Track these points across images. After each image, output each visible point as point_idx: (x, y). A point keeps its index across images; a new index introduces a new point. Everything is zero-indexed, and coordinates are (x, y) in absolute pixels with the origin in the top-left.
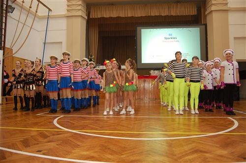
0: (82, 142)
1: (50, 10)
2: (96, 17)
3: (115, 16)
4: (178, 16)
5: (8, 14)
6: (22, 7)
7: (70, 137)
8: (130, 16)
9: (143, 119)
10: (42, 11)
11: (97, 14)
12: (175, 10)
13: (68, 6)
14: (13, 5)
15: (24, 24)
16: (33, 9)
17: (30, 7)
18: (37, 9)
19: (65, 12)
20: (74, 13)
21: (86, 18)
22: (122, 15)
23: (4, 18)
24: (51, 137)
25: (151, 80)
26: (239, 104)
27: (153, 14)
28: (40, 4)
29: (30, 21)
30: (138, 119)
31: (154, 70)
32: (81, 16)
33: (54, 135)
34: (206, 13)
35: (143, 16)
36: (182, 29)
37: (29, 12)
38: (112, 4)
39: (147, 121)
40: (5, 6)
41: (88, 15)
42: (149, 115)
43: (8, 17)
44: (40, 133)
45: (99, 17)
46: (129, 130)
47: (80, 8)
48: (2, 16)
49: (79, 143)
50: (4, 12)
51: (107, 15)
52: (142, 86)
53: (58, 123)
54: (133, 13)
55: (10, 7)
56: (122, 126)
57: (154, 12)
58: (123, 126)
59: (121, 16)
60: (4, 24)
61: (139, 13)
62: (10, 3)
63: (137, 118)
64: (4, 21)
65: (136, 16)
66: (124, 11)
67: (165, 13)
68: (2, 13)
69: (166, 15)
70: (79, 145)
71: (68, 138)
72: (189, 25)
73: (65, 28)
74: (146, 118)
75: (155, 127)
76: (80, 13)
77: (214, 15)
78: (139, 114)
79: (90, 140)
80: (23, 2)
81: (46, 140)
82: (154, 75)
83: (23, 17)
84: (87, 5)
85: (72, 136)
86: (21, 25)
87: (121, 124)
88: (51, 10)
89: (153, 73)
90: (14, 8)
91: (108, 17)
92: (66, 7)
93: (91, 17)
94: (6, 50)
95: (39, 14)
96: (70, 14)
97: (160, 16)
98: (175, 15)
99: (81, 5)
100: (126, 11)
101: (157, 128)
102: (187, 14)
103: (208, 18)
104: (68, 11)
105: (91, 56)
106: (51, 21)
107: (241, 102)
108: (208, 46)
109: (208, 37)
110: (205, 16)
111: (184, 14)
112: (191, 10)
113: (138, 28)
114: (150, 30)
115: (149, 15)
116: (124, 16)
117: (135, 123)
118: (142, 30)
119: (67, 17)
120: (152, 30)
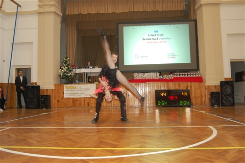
1: (18, 5)
2: (72, 14)
3: (94, 13)
4: (164, 11)
8: (110, 11)
10: (9, 7)
11: (74, 11)
12: (161, 5)
18: (2, 4)
19: (35, 8)
20: (46, 9)
21: (61, 14)
22: (102, 11)
26: (234, 110)
27: (136, 10)
32: (55, 12)
34: (196, 7)
35: (125, 11)
36: (169, 25)
39: (104, 133)
41: (64, 10)
45: (76, 13)
47: (53, 3)
51: (84, 11)
57: (138, 8)
61: (121, 9)
65: (118, 12)
67: (149, 8)
69: (150, 10)
72: (176, 21)
73: (36, 26)
76: (53, 9)
77: (204, 9)
88: (20, 6)
89: (137, 76)
91: (86, 13)
92: (37, 3)
93: (67, 14)
95: (5, 10)
96: (42, 10)
97: (145, 12)
98: (161, 10)
100: (106, 7)
102: (174, 9)
103: (198, 13)
104: (39, 6)
105: (66, 58)
106: (20, 19)
107: (236, 107)
108: (199, 44)
109: (198, 34)
110: (195, 11)
111: (171, 9)
112: (179, 4)
113: (119, 25)
114: (133, 27)
115: (132, 10)
116: (104, 12)
117: (87, 136)
118: (124, 27)
119: (39, 13)
120: (135, 27)
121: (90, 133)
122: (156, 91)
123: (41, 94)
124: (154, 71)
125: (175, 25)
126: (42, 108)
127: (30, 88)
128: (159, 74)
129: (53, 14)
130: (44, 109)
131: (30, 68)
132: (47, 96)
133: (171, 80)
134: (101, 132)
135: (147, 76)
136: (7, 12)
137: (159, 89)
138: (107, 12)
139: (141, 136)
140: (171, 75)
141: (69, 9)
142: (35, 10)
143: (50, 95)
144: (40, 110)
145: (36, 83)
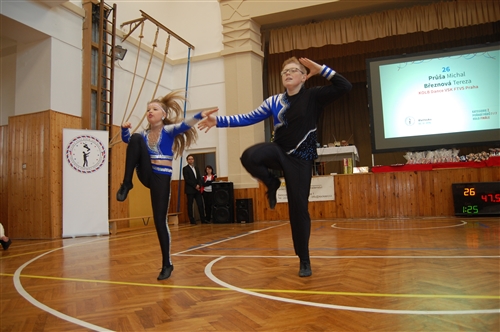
0: (265, 317)
1: (191, 47)
2: (281, 51)
3: (321, 45)
4: (460, 28)
5: (116, 63)
6: (139, 47)
7: (238, 305)
8: (352, 40)
9: (399, 263)
10: (177, 51)
11: (283, 46)
12: (452, 16)
13: (225, 35)
14: (124, 46)
15: (145, 79)
16: (160, 49)
17: (155, 46)
18: (167, 48)
19: (216, 46)
20: (238, 48)
21: (262, 54)
22: (336, 41)
23: (109, 71)
24: (199, 304)
25: (407, 174)
27: (402, 32)
28: (172, 38)
29: (155, 72)
30: (388, 263)
31: (414, 152)
32: (252, 52)
33: (204, 299)
35: (381, 36)
36: (472, 55)
37: (152, 54)
38: (313, 22)
39: (410, 268)
40: (109, 48)
41: (266, 49)
42: (413, 253)
43: (115, 69)
44: (177, 295)
45: (288, 50)
46: (372, 290)
47: (248, 35)
48: (105, 68)
49: (259, 321)
50: (109, 59)
51: (303, 44)
52: (389, 187)
53: (215, 271)
54: (359, 35)
55: (119, 47)
56: (353, 278)
57: (406, 26)
58: (357, 279)
59: (334, 43)
60: (109, 82)
61: (372, 32)
62: (118, 42)
63: (386, 260)
64: (109, 77)
65: (366, 39)
66: (338, 33)
67: (428, 23)
68: (105, 61)
69: (431, 29)
70: (259, 326)
71: (235, 308)
72: (488, 45)
73: (222, 79)
74: (409, 261)
75: (433, 282)
76: (249, 47)
78: (390, 251)
79: (283, 313)
80: (141, 37)
81: (187, 312)
82: (415, 162)
83: (143, 65)
84: (261, 30)
85: (243, 303)
86: (138, 82)
87: (351, 274)
88: (193, 48)
89: (413, 158)
90: (126, 50)
91: (306, 47)
92: (221, 38)
93: (271, 52)
94: (114, 130)
95: (172, 56)
96: (230, 51)
97: (419, 34)
98: (453, 26)
99: (249, 29)
100: (343, 32)
101: (439, 283)
102: (481, 22)
104: (225, 44)
106: (194, 69)
111: (475, 23)
112: (491, 10)
113: (371, 64)
114: (398, 65)
115: (394, 33)
116: (339, 43)
117: (384, 273)
118: (380, 67)
119: (225, 56)
120: (403, 64)
121: (381, 267)
122: (454, 186)
123: (237, 197)
124: (448, 147)
125: (486, 54)
126: (239, 222)
127: (218, 186)
128: (457, 151)
129: (250, 54)
130: (243, 224)
131: (214, 153)
132: (246, 200)
133: (484, 164)
134: (403, 266)
135: (432, 157)
136: (173, 59)
137: (461, 182)
138: (345, 42)
139: (490, 273)
140: (484, 153)
141: (276, 43)
142: (218, 50)
143: (251, 199)
144: (236, 225)
145: (226, 179)
